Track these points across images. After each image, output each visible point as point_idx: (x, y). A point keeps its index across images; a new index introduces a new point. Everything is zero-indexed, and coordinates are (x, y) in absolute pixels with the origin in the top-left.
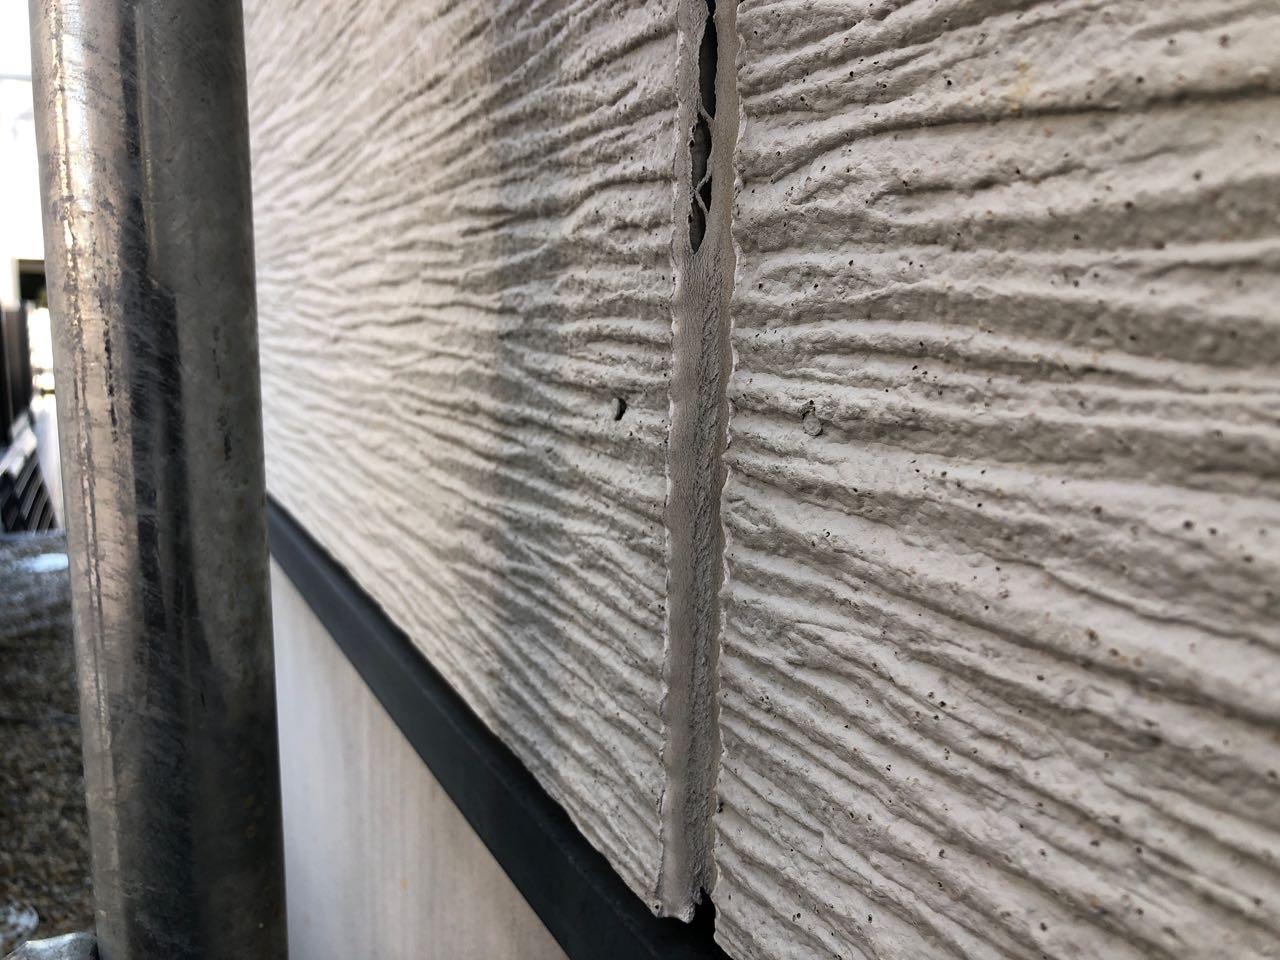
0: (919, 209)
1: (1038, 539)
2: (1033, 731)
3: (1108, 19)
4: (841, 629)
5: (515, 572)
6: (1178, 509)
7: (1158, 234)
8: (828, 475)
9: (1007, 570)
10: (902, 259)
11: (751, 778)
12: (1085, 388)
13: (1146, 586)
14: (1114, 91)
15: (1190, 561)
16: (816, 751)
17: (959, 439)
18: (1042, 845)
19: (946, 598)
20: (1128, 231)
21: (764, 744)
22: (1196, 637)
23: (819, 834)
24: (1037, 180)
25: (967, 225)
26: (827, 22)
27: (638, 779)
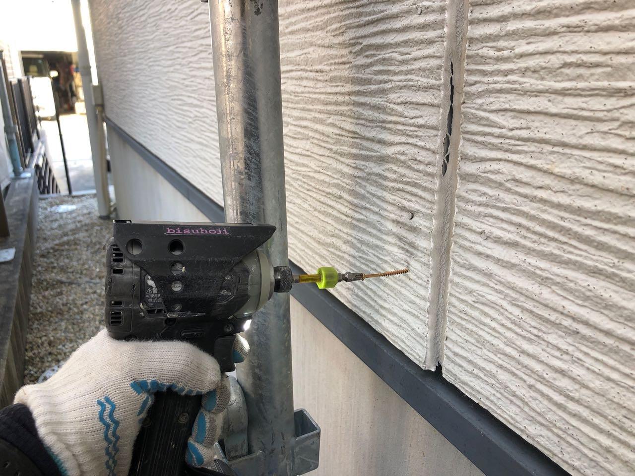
0: (521, 187)
1: (550, 281)
2: (547, 327)
3: (576, 159)
4: (491, 294)
5: (360, 257)
6: (587, 281)
7: (586, 216)
8: (489, 252)
9: (541, 287)
10: (515, 199)
11: (458, 332)
12: (565, 247)
13: (578, 297)
14: (577, 178)
15: (588, 293)
16: (481, 326)
17: (530, 251)
18: (548, 355)
19: (524, 292)
20: (578, 213)
21: (463, 323)
22: (589, 310)
23: (481, 348)
24: (556, 192)
25: (535, 197)
26: (492, 124)
27: (417, 329)
